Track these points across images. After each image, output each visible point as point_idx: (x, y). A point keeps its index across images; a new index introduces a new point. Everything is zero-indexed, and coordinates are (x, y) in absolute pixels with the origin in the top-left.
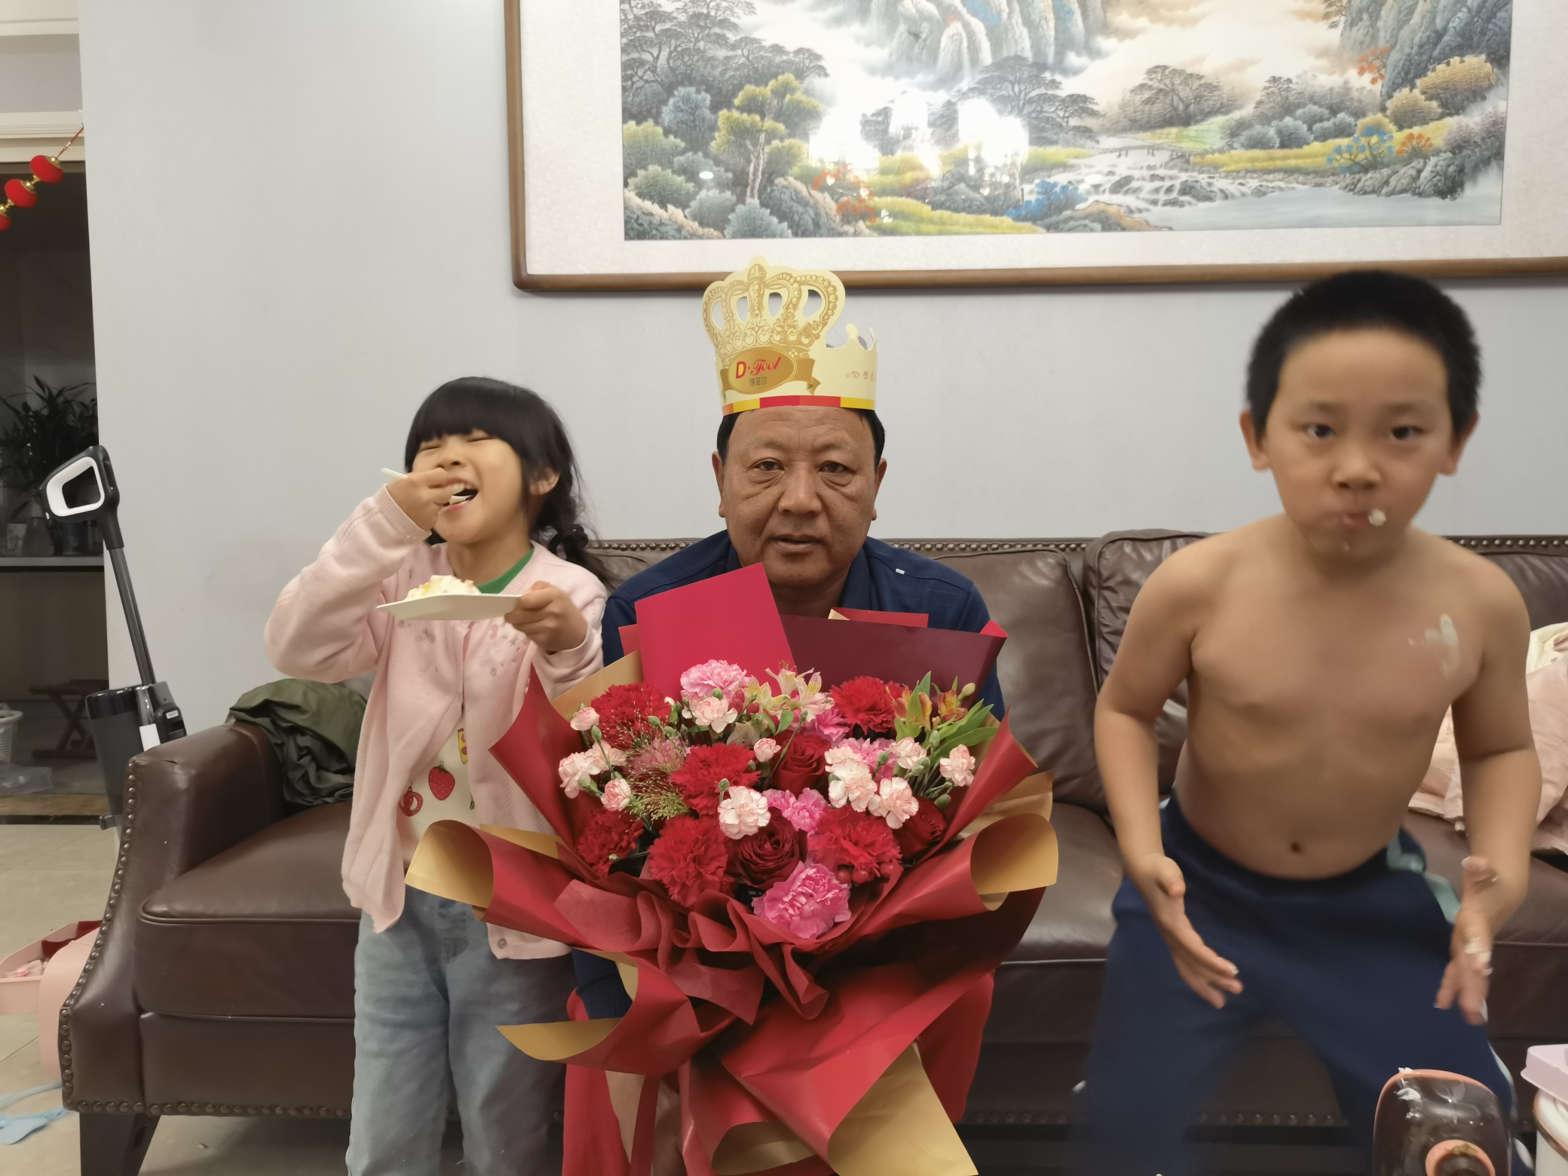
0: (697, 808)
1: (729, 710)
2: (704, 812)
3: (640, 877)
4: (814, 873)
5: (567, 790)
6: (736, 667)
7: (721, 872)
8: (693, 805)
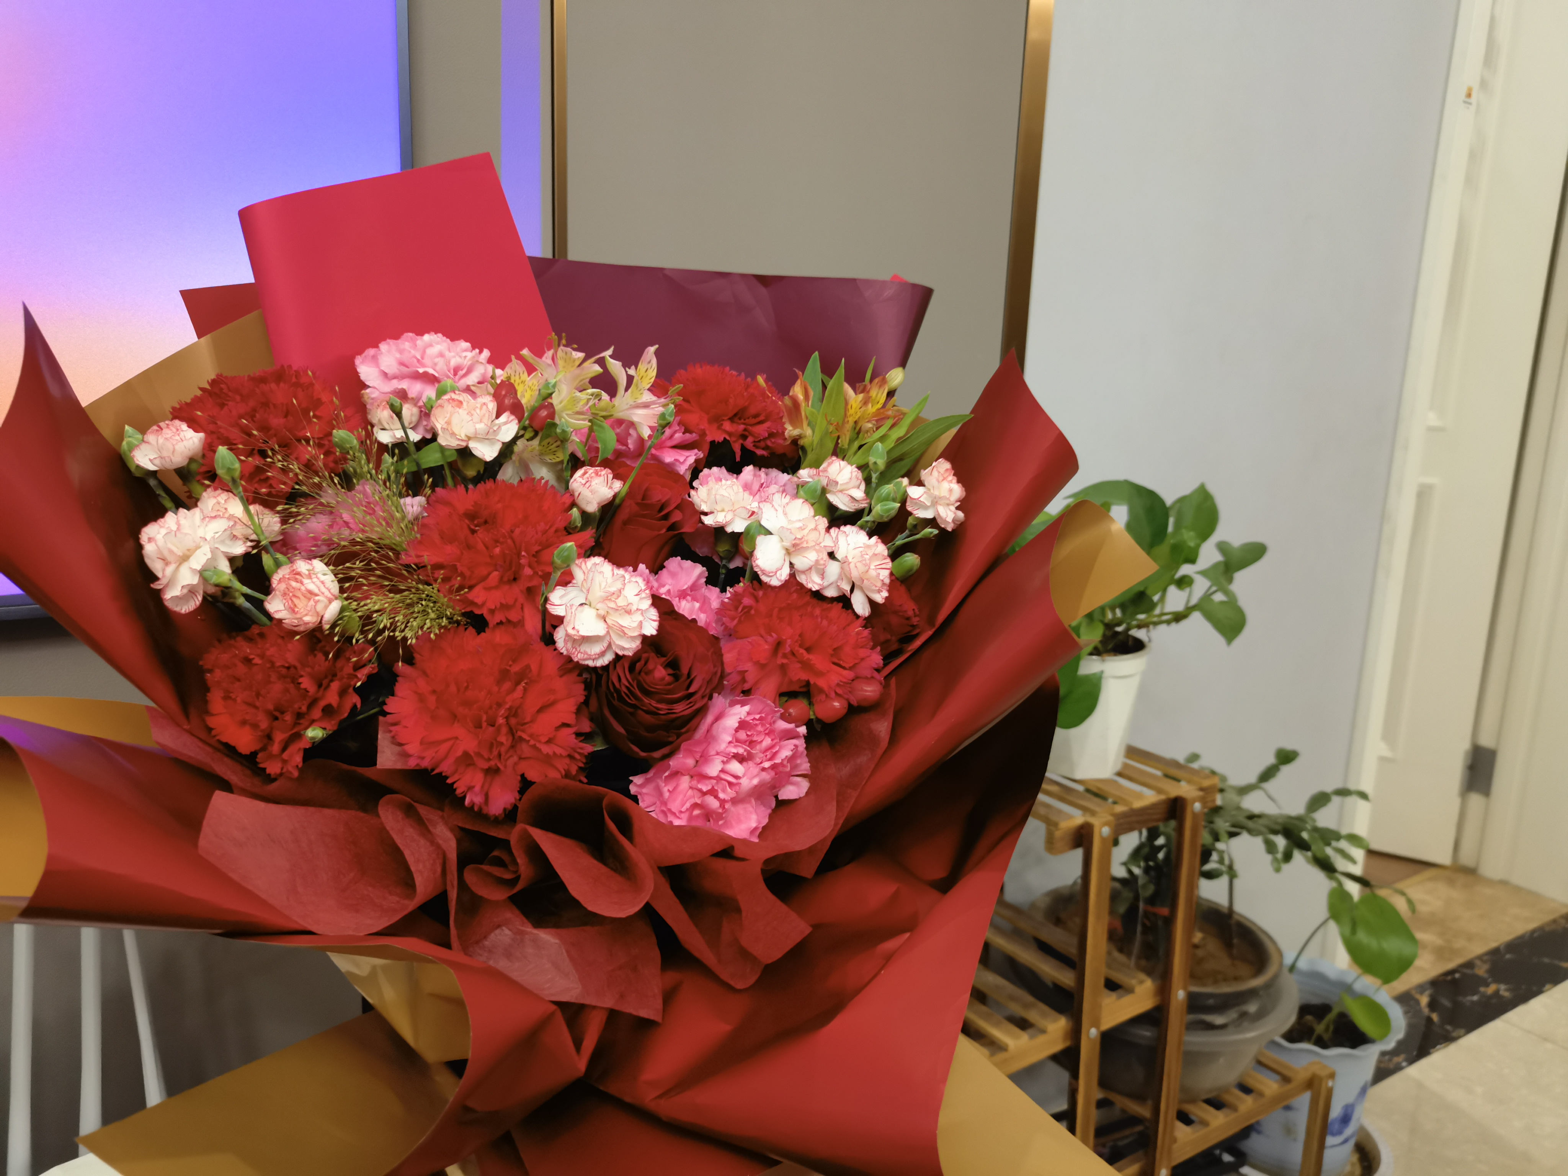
0: (484, 612)
1: (498, 416)
2: (499, 617)
3: (379, 766)
4: (748, 713)
5: (170, 595)
6: (465, 345)
7: (567, 737)
8: (472, 603)
